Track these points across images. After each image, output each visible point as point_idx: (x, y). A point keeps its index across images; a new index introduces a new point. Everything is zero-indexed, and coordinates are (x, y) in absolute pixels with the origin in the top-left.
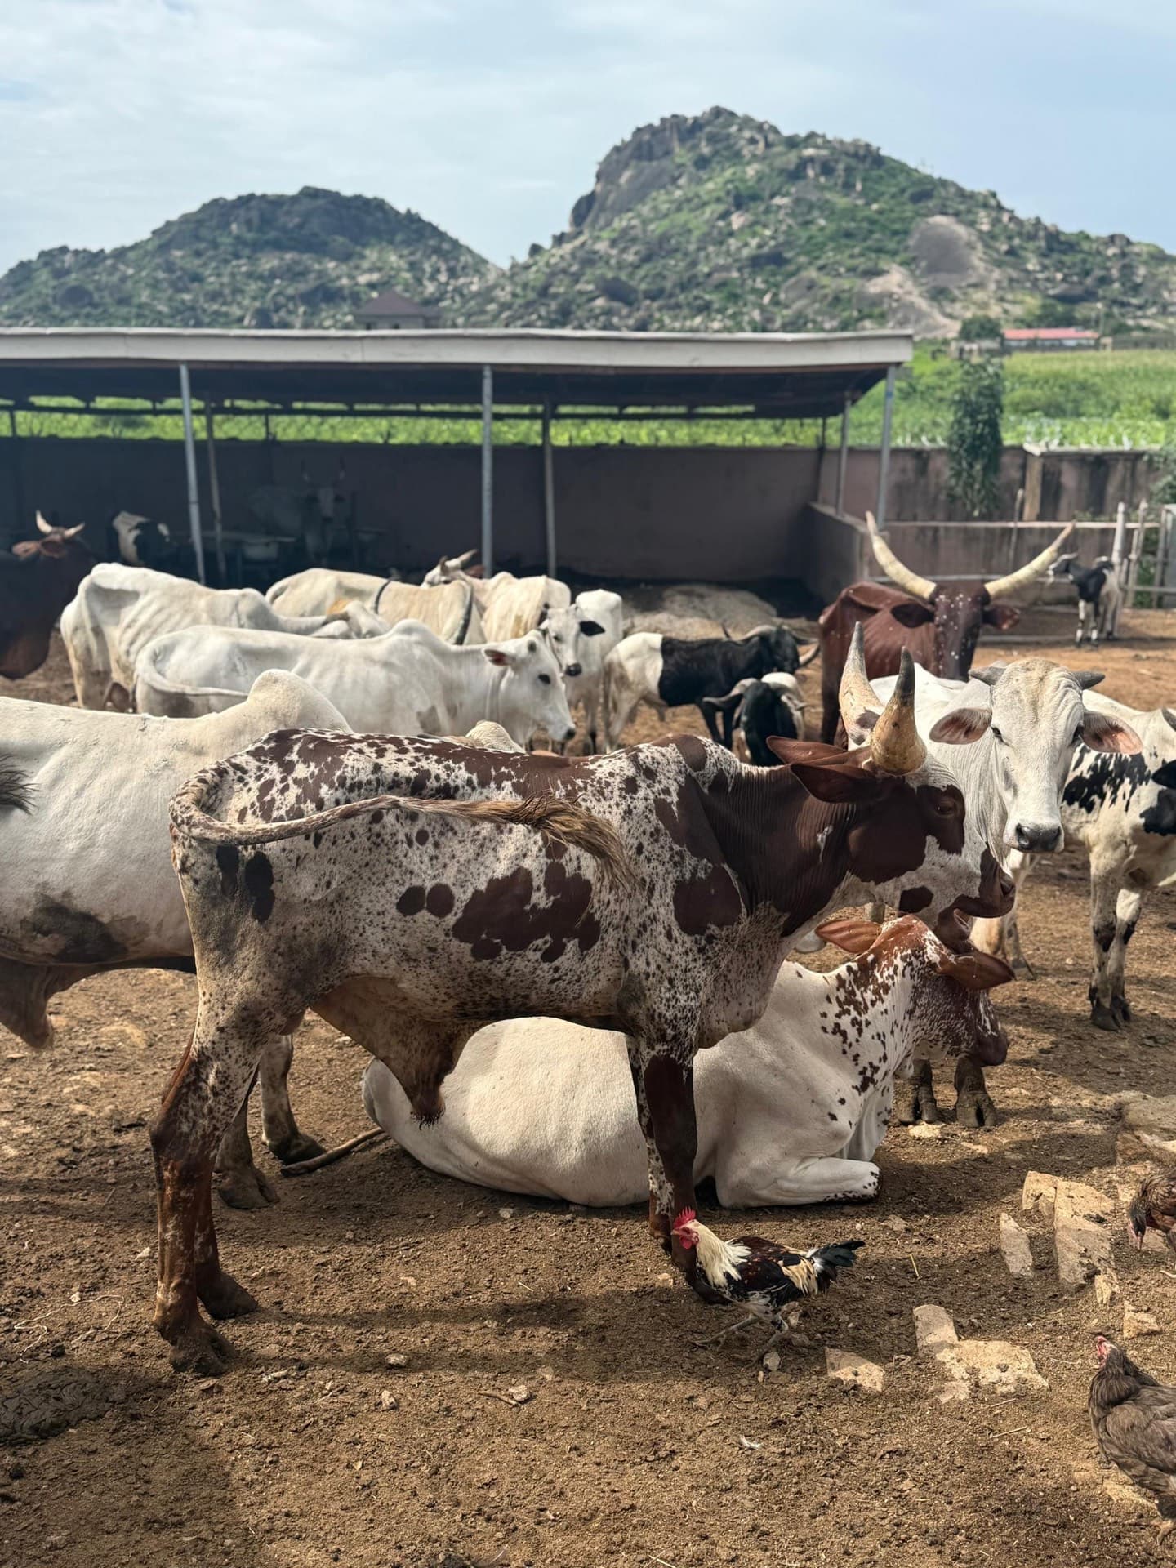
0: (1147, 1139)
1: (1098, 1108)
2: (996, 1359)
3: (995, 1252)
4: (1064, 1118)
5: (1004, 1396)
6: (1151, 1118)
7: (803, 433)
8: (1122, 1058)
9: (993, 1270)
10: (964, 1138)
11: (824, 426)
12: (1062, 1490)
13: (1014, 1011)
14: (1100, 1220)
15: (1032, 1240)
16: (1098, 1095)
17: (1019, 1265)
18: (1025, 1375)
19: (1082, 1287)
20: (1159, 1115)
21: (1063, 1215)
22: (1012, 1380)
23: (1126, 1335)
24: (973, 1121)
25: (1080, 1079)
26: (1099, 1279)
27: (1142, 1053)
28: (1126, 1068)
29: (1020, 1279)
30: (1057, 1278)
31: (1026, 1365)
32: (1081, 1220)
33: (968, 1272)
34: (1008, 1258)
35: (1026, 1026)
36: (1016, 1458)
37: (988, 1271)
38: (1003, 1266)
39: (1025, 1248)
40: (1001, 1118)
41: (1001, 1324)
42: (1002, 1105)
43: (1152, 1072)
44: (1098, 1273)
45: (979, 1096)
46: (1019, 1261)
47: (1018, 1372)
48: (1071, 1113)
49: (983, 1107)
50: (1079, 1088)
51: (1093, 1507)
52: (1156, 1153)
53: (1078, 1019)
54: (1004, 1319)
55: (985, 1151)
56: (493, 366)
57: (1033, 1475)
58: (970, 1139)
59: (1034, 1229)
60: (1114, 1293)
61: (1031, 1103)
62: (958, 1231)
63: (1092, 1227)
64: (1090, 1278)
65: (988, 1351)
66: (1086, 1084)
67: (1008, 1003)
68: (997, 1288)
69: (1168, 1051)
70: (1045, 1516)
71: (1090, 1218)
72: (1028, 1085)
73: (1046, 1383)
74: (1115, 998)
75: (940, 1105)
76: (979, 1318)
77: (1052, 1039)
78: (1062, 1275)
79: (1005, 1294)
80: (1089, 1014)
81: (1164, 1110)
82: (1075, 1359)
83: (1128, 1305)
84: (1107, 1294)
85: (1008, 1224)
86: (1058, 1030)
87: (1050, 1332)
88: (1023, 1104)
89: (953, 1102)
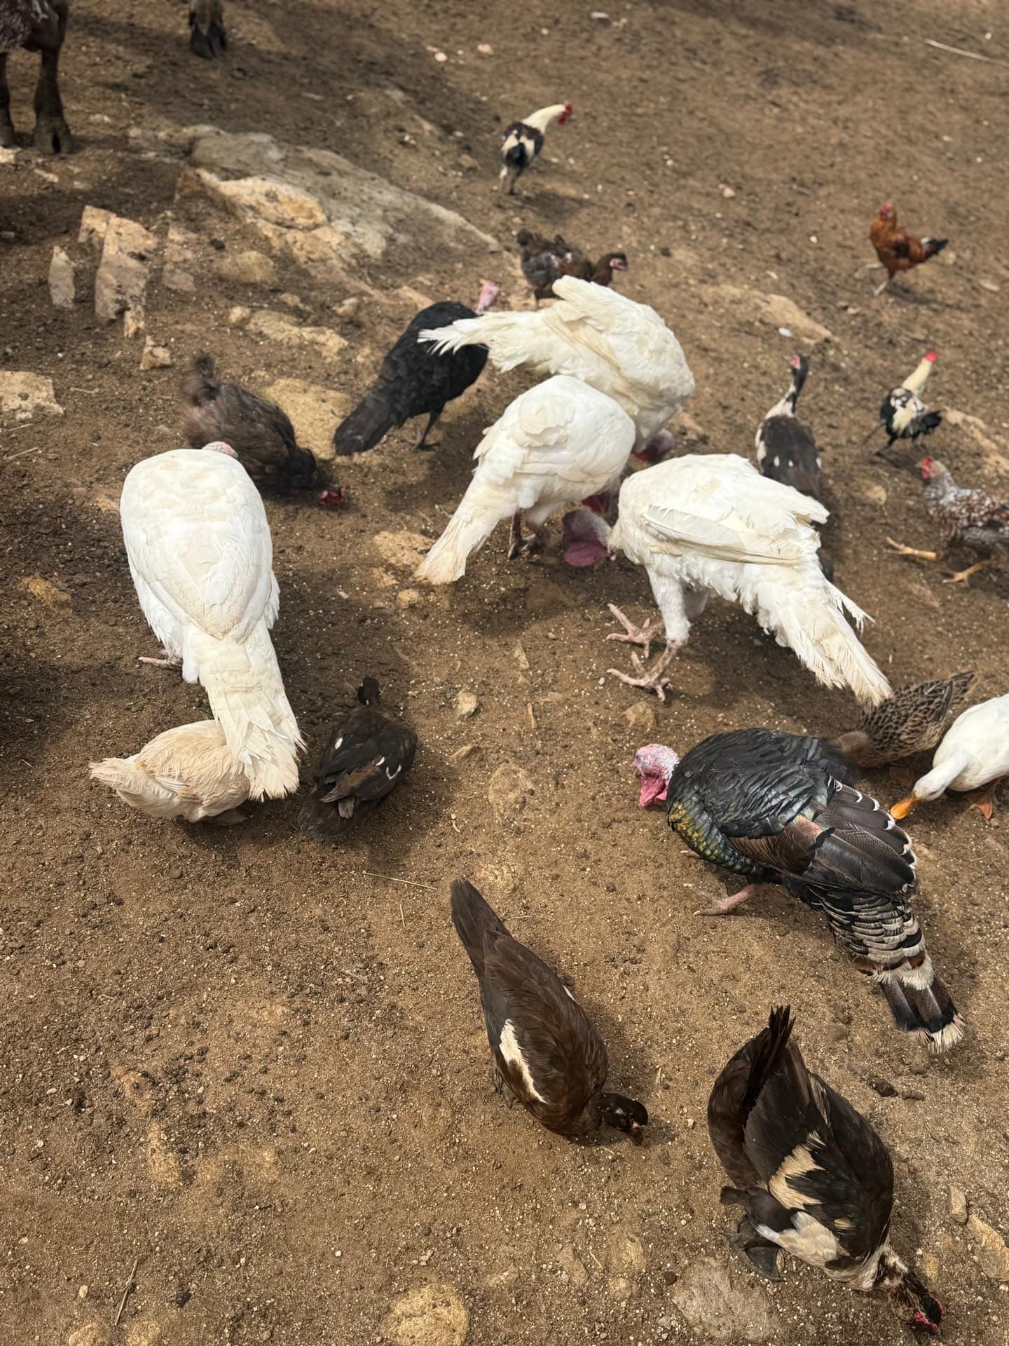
0: (208, 177)
1: (173, 140)
2: (18, 389)
3: (43, 283)
4: (138, 150)
5: (23, 422)
6: (215, 156)
8: (209, 89)
9: (38, 301)
10: (38, 165)
12: (61, 503)
13: (117, 27)
14: (141, 258)
15: (77, 274)
16: (177, 126)
17: (62, 298)
18: (43, 404)
19: (112, 321)
20: (223, 154)
21: (110, 251)
22: (31, 407)
23: (142, 367)
24: (49, 147)
25: (165, 109)
26: (128, 314)
27: (230, 85)
28: (210, 99)
29: (61, 311)
30: (94, 312)
31: (44, 394)
32: (124, 256)
33: (13, 302)
34: (53, 291)
35: (126, 47)
36: (24, 476)
37: (33, 302)
38: (47, 298)
39: (70, 281)
40: (77, 145)
41: (35, 353)
42: (83, 132)
43: (233, 106)
44: (129, 309)
45: (57, 123)
46: (63, 293)
47: (38, 401)
48: (146, 144)
49: (60, 134)
50: (162, 118)
51: (84, 517)
52: (210, 193)
53: (179, 42)
54: (38, 349)
55: (56, 180)
57: (37, 491)
58: (42, 166)
59: (82, 262)
60: (138, 329)
61: (111, 132)
62: (13, 261)
63: (133, 263)
64: (121, 313)
65: (13, 381)
66: (168, 114)
67: (114, 18)
68: (38, 318)
69: (254, 86)
70: (40, 525)
71: (133, 255)
72: (113, 111)
73: (61, 411)
74: (213, 25)
75: (17, 127)
76: (14, 348)
77: (148, 62)
78: (97, 310)
79: (45, 324)
80: (189, 38)
81: (228, 149)
82: (93, 389)
83: (149, 341)
84: (132, 330)
85: (60, 257)
86: (157, 53)
87: (76, 362)
88: (103, 133)
89: (33, 126)
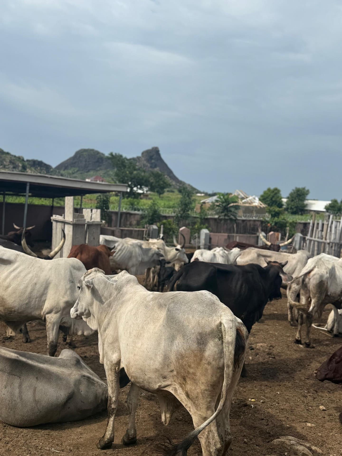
7: (46, 202)
11: (53, 201)
56: (30, 183)
